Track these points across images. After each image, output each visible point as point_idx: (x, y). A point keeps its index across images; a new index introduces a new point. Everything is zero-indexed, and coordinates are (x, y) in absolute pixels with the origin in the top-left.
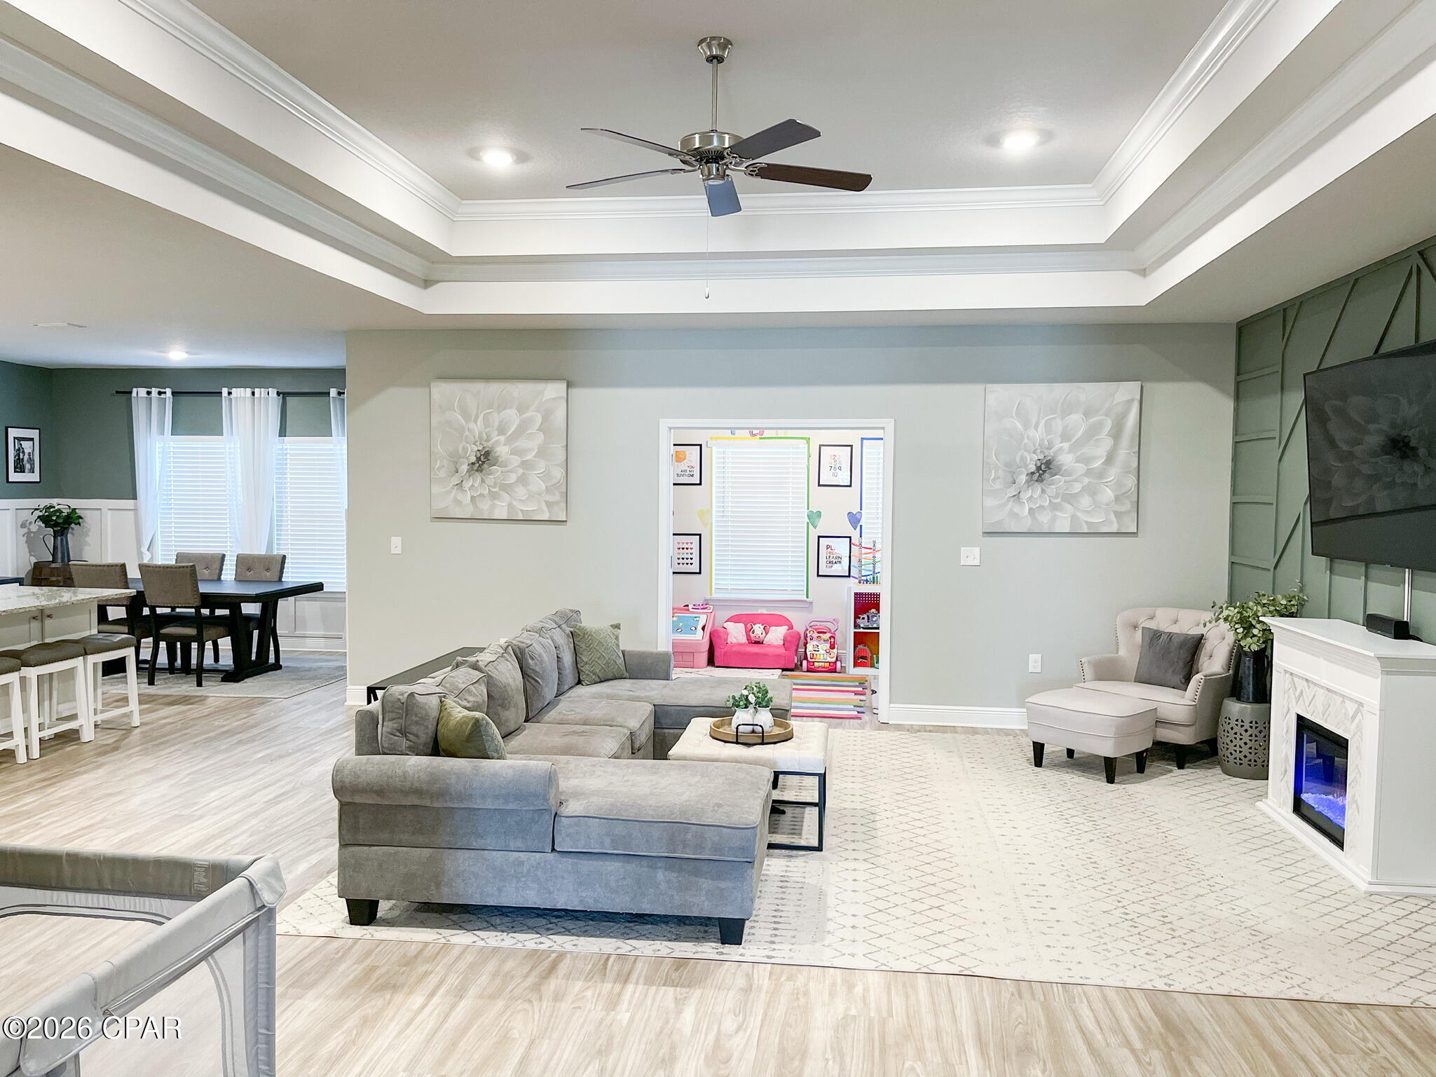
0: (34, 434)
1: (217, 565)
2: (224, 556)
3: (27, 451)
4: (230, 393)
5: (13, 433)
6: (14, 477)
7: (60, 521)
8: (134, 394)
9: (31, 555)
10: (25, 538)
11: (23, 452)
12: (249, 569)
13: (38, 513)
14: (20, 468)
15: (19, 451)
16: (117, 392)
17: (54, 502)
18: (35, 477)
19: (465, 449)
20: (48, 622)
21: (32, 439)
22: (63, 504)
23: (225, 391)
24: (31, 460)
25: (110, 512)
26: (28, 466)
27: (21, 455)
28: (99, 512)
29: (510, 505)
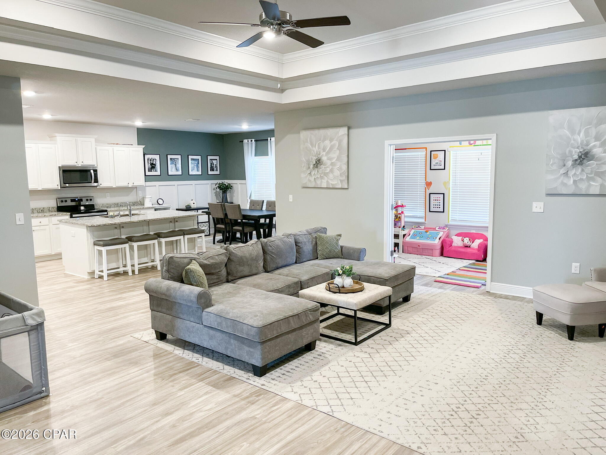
0: (217, 158)
1: (261, 204)
2: (264, 201)
3: (215, 164)
4: (271, 140)
5: (209, 158)
6: (210, 173)
7: (223, 188)
8: (244, 142)
9: (217, 200)
10: (215, 194)
11: (213, 164)
12: (270, 206)
13: (217, 185)
14: (212, 169)
15: (212, 164)
16: (240, 141)
17: (223, 181)
18: (218, 173)
19: (312, 159)
20: (176, 223)
21: (217, 160)
22: (226, 182)
23: (269, 139)
24: (216, 167)
25: (240, 185)
26: (215, 169)
27: (213, 165)
28: (237, 185)
29: (327, 182)
